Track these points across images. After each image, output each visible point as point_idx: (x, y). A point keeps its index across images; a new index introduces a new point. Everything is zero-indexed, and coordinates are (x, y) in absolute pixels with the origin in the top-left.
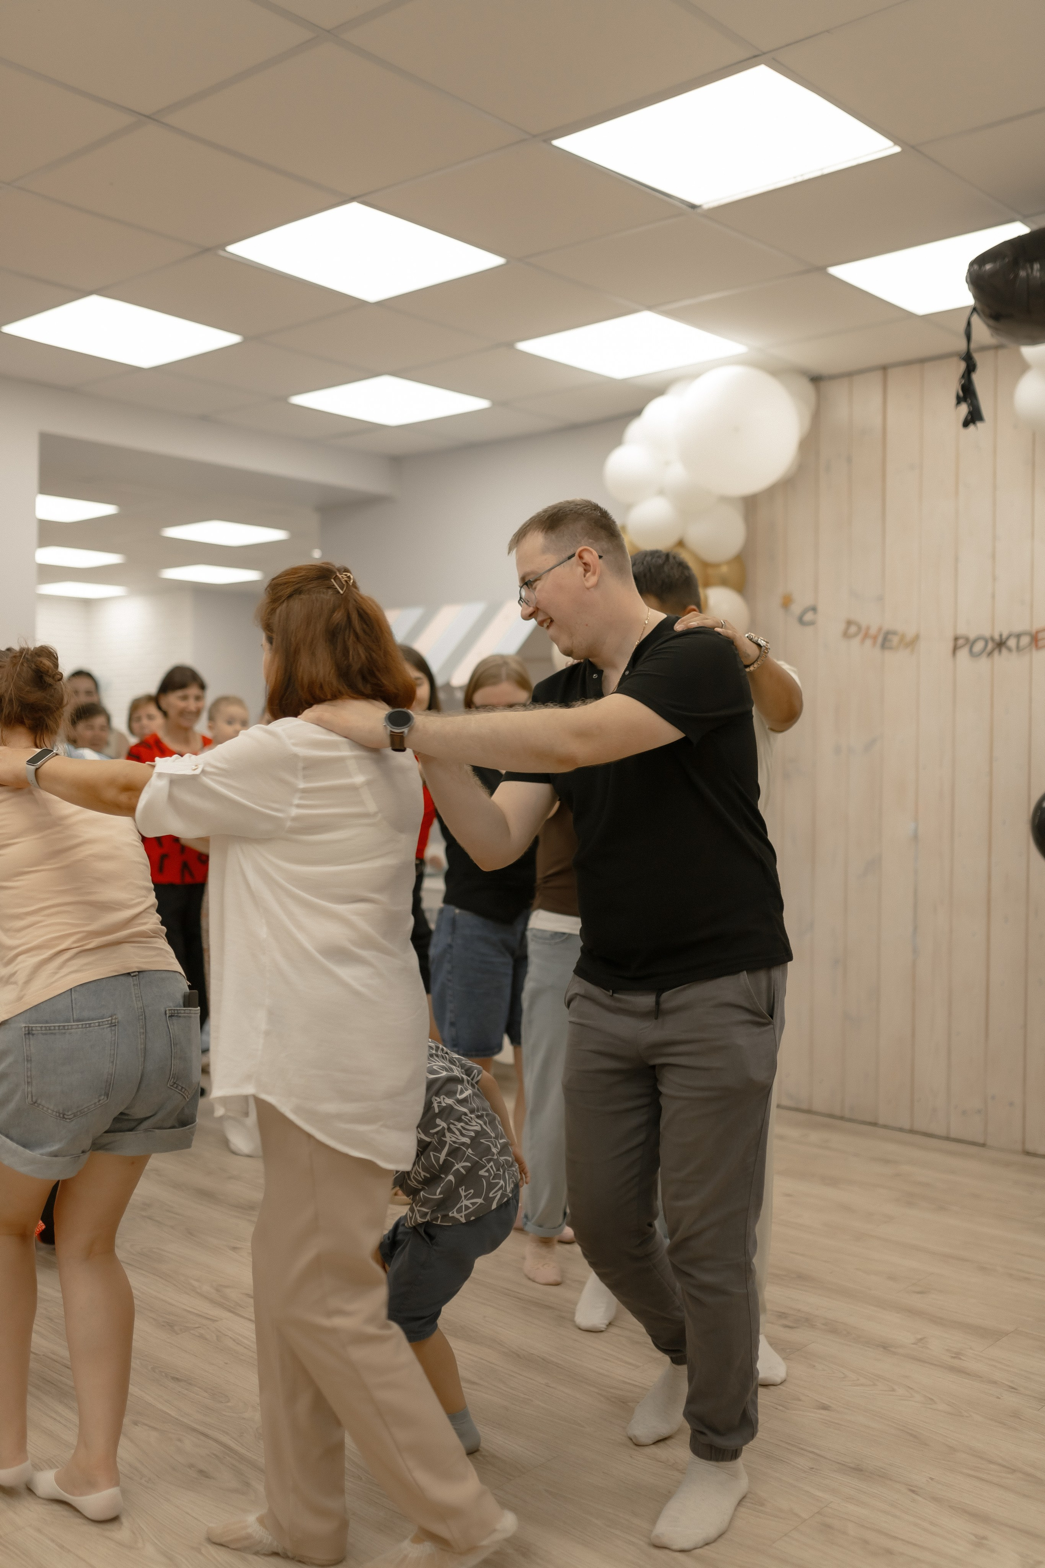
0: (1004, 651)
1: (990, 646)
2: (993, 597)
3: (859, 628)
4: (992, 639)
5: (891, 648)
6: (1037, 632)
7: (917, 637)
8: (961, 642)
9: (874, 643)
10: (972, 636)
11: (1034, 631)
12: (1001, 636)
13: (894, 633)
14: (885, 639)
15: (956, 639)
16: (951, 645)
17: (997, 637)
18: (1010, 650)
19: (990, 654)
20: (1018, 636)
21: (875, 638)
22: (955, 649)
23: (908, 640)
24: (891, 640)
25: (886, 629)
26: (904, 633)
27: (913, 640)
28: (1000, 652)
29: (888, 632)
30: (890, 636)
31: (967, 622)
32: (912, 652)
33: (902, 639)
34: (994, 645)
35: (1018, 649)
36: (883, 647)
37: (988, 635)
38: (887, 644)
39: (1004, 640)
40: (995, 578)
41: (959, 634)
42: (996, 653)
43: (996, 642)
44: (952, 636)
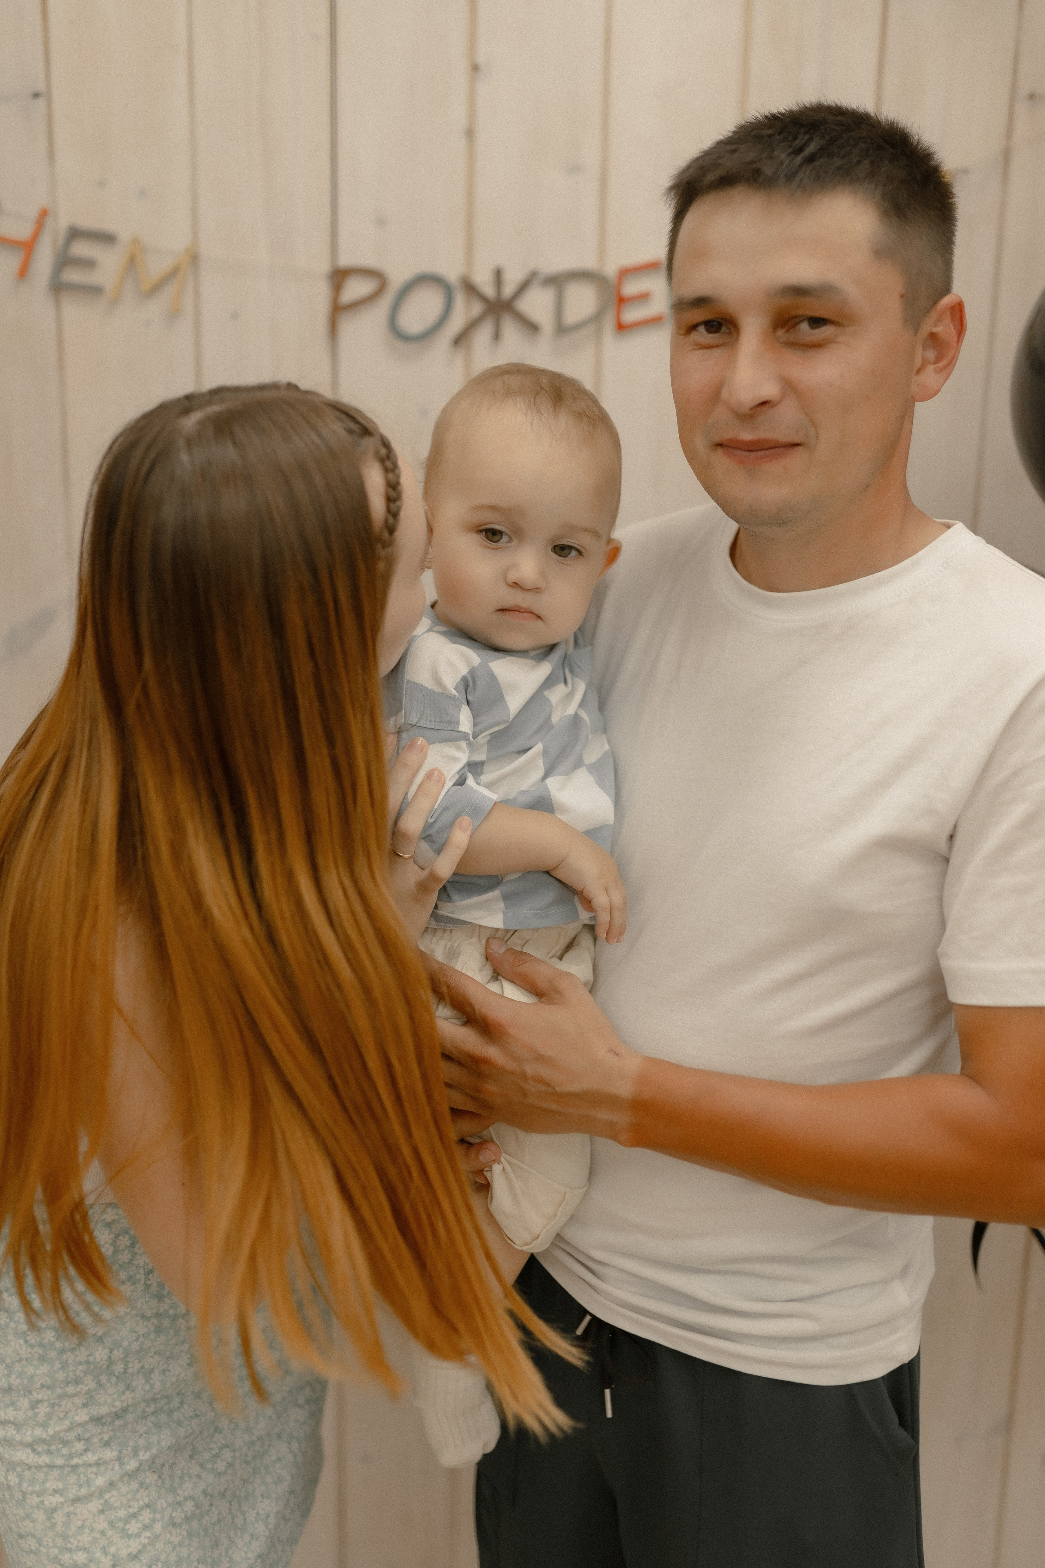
1: (462, 312)
2: (470, 133)
4: (470, 288)
5: (93, 291)
6: (626, 273)
7: (194, 259)
8: (355, 289)
9: (23, 272)
10: (398, 276)
11: (611, 270)
12: (498, 277)
13: (107, 238)
14: (64, 261)
15: (339, 276)
16: (322, 293)
17: (483, 280)
18: (531, 327)
19: (461, 340)
20: (557, 282)
22: (338, 310)
23: (156, 267)
24: (89, 264)
25: (63, 220)
26: (136, 241)
27: (174, 272)
28: (497, 336)
29: (75, 234)
30: (81, 249)
31: (381, 222)
32: (174, 314)
33: (132, 262)
34: (477, 309)
35: (561, 329)
36: (58, 288)
37: (452, 273)
38: (72, 275)
39: (508, 290)
40: (475, 68)
41: (346, 260)
42: (483, 336)
43: (482, 297)
44: (323, 266)
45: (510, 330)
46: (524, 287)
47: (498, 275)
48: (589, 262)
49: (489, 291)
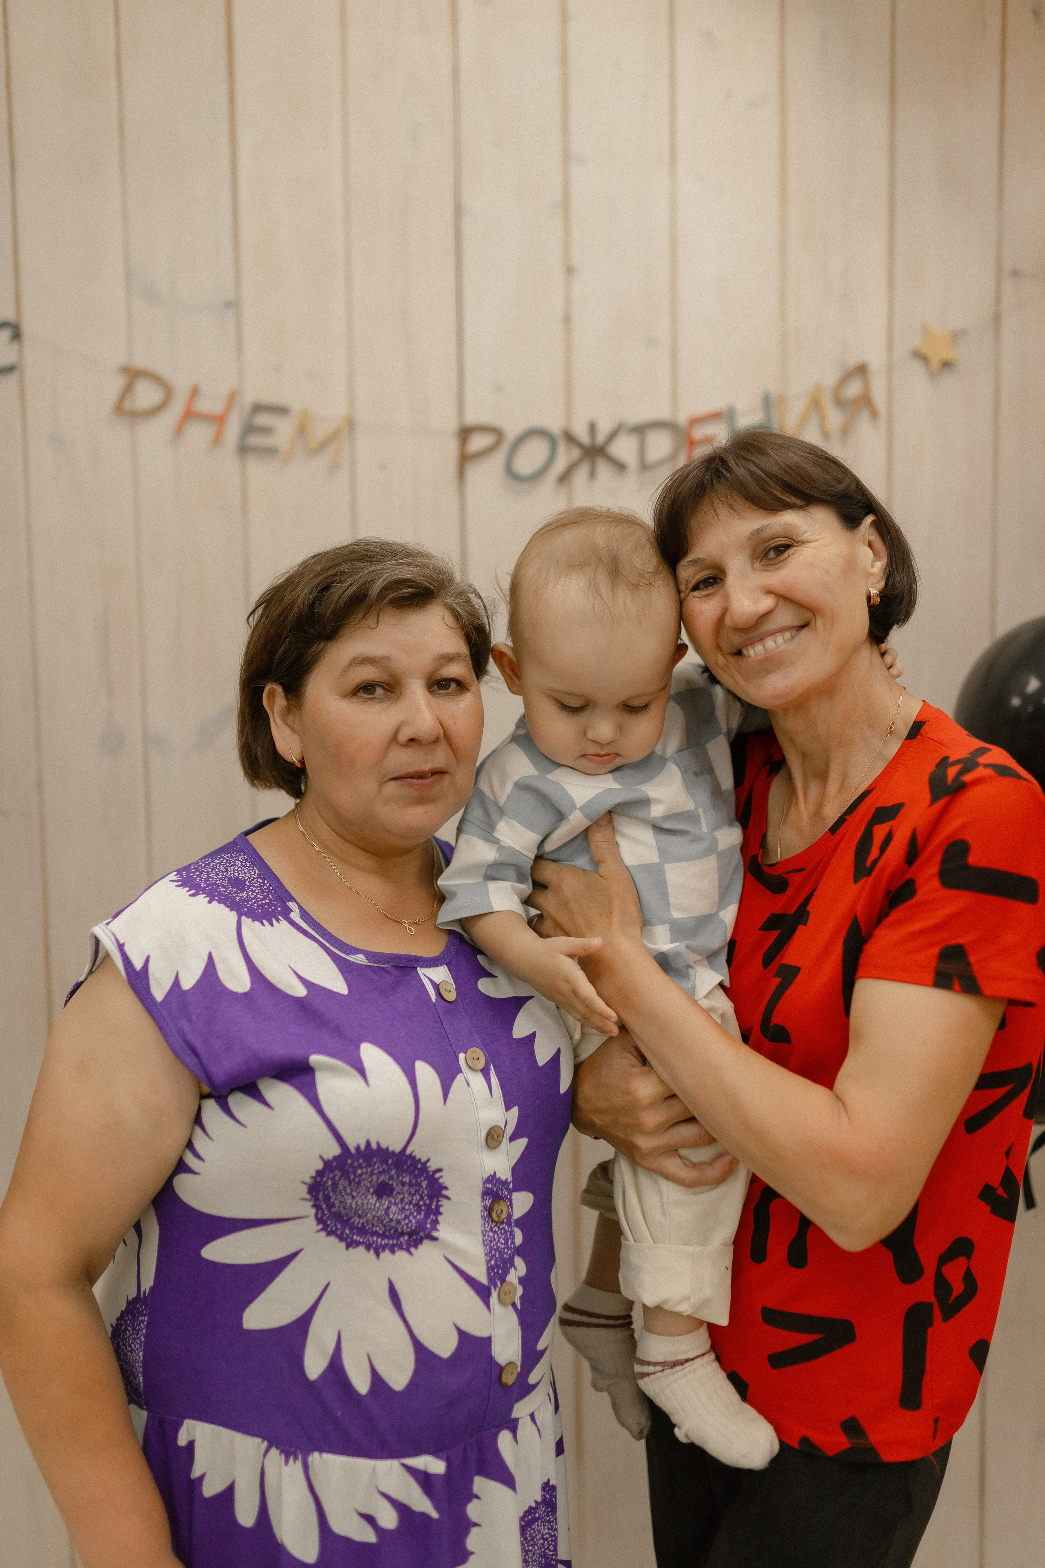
0: (603, 468)
1: (564, 457)
2: (567, 319)
3: (169, 393)
4: (570, 438)
5: (271, 451)
6: (695, 422)
7: (350, 424)
8: (478, 442)
9: (217, 440)
10: (512, 431)
11: (682, 418)
12: (592, 428)
13: (281, 411)
14: (249, 429)
15: (465, 433)
16: (449, 447)
17: (580, 431)
18: (620, 466)
19: (564, 478)
20: (640, 430)
21: (219, 420)
22: (465, 459)
23: (320, 432)
24: (267, 431)
25: (250, 397)
26: (305, 412)
27: (335, 436)
28: (592, 474)
29: (258, 408)
30: (262, 420)
31: (498, 389)
32: (334, 467)
33: (302, 429)
34: (576, 453)
35: (644, 467)
36: (244, 450)
37: (555, 426)
38: (255, 440)
39: (601, 438)
40: (570, 271)
41: (471, 419)
42: (581, 476)
43: (579, 445)
44: (452, 425)
45: (604, 470)
46: (613, 435)
47: (592, 426)
48: (665, 415)
49: (585, 439)
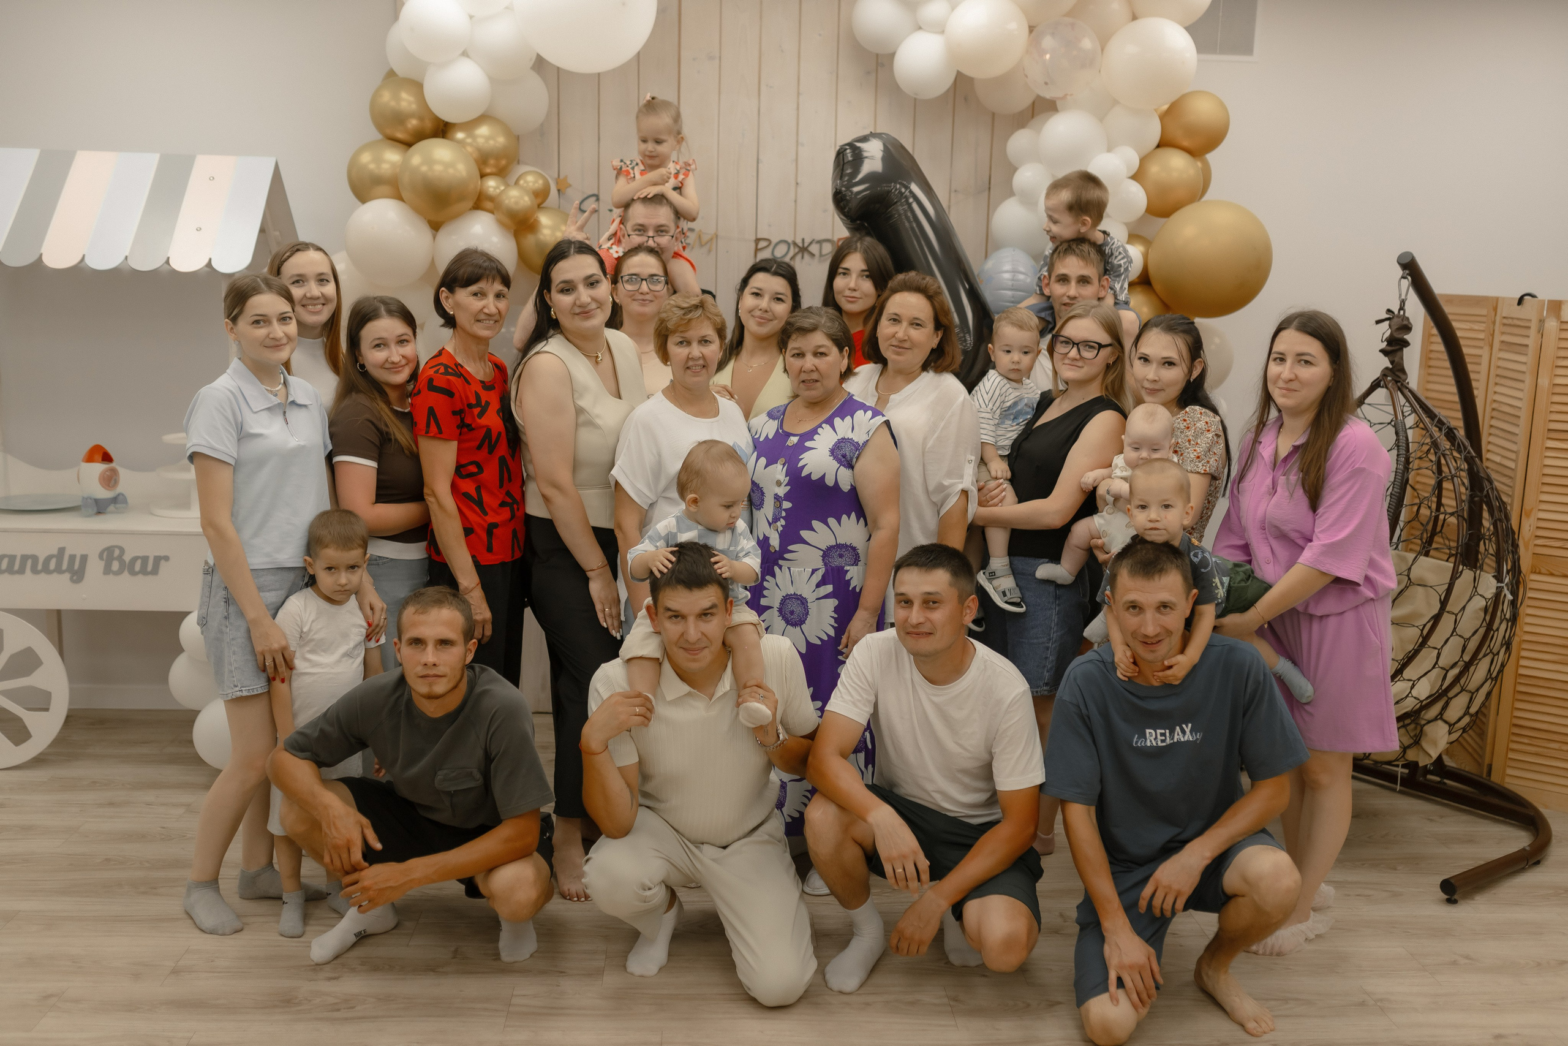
0: (806, 256)
1: (793, 251)
2: (796, 201)
4: (795, 244)
7: (717, 236)
8: (762, 244)
10: (774, 239)
15: (757, 241)
16: (753, 245)
17: (799, 242)
18: (812, 255)
20: (820, 242)
22: (757, 250)
23: (705, 238)
26: (700, 231)
27: (712, 239)
28: (803, 257)
31: (770, 225)
32: (711, 251)
34: (797, 250)
35: (821, 255)
37: (790, 240)
39: (806, 245)
40: (797, 184)
41: (760, 236)
42: (798, 258)
43: (798, 247)
44: (754, 238)
46: (810, 243)
47: (803, 240)
48: (829, 237)
49: (801, 245)
